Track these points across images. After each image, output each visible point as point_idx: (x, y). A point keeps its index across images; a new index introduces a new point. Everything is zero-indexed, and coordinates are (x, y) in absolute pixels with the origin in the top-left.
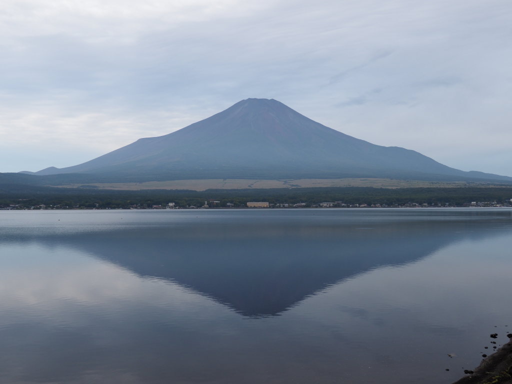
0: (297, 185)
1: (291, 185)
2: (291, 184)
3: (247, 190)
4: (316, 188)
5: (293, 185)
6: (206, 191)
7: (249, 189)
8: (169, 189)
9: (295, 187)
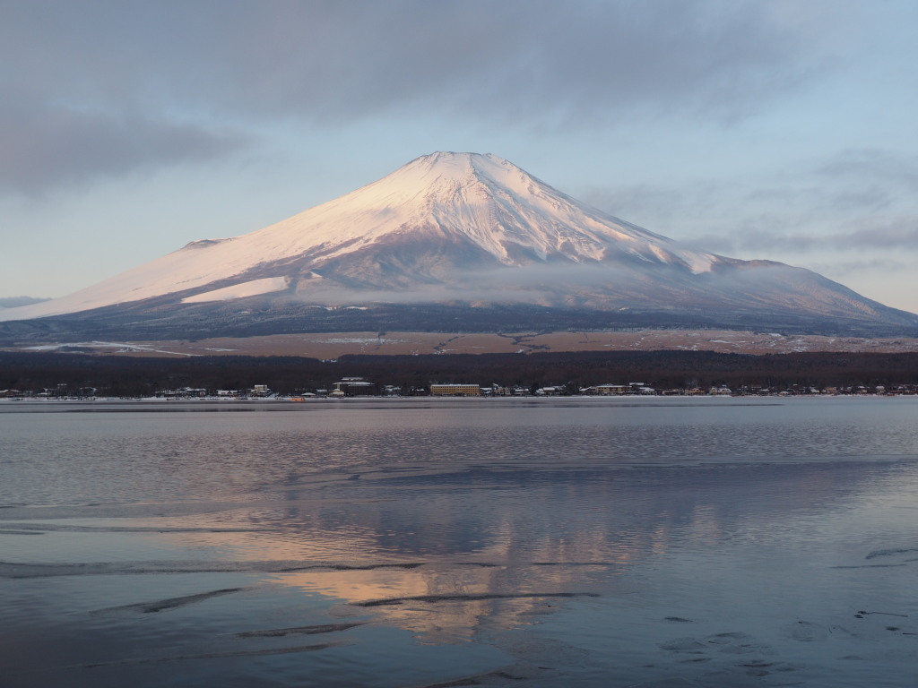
0: (542, 347)
1: (529, 346)
2: (531, 343)
3: (431, 356)
4: (585, 353)
5: (534, 346)
6: (340, 358)
7: (437, 356)
8: (257, 355)
9: (539, 351)
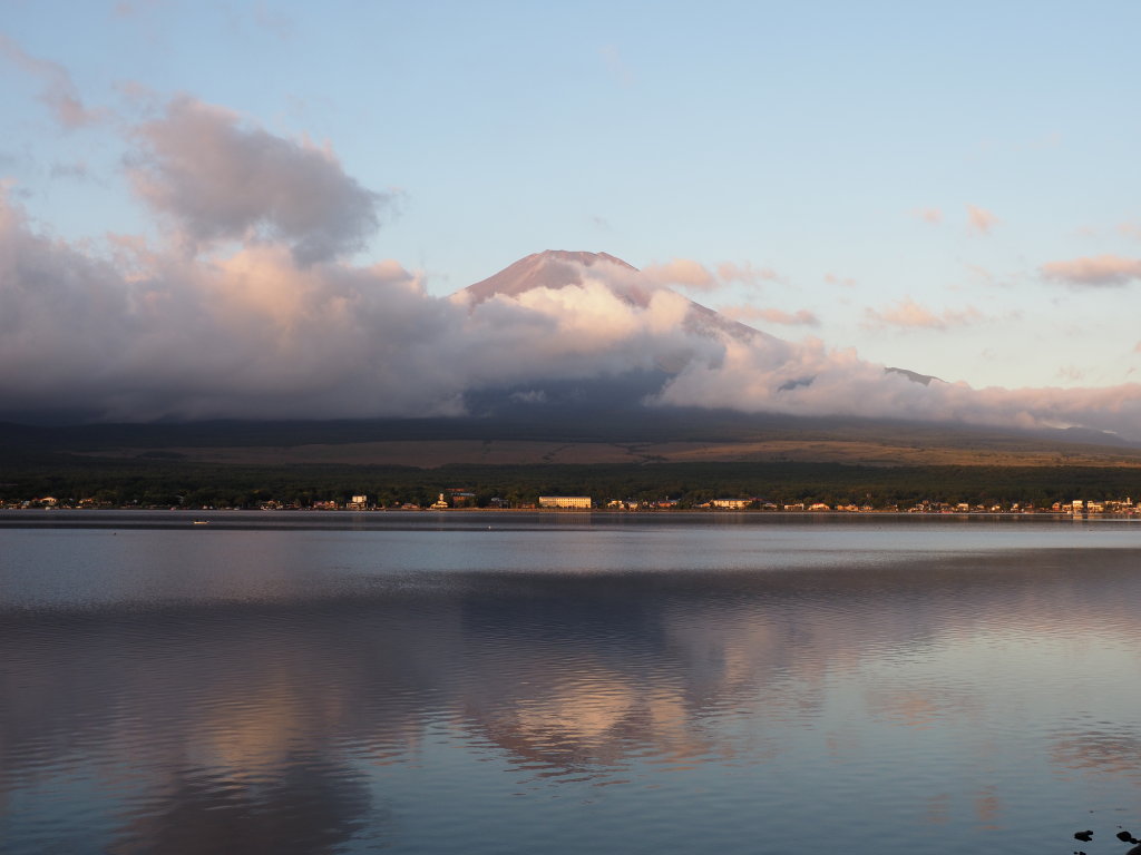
1: (644, 457)
2: (646, 454)
3: (540, 466)
4: (704, 463)
5: (649, 457)
6: (442, 467)
7: (545, 465)
8: (355, 463)
9: (655, 462)
